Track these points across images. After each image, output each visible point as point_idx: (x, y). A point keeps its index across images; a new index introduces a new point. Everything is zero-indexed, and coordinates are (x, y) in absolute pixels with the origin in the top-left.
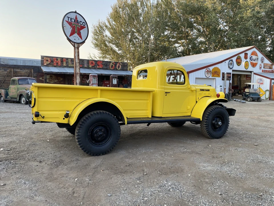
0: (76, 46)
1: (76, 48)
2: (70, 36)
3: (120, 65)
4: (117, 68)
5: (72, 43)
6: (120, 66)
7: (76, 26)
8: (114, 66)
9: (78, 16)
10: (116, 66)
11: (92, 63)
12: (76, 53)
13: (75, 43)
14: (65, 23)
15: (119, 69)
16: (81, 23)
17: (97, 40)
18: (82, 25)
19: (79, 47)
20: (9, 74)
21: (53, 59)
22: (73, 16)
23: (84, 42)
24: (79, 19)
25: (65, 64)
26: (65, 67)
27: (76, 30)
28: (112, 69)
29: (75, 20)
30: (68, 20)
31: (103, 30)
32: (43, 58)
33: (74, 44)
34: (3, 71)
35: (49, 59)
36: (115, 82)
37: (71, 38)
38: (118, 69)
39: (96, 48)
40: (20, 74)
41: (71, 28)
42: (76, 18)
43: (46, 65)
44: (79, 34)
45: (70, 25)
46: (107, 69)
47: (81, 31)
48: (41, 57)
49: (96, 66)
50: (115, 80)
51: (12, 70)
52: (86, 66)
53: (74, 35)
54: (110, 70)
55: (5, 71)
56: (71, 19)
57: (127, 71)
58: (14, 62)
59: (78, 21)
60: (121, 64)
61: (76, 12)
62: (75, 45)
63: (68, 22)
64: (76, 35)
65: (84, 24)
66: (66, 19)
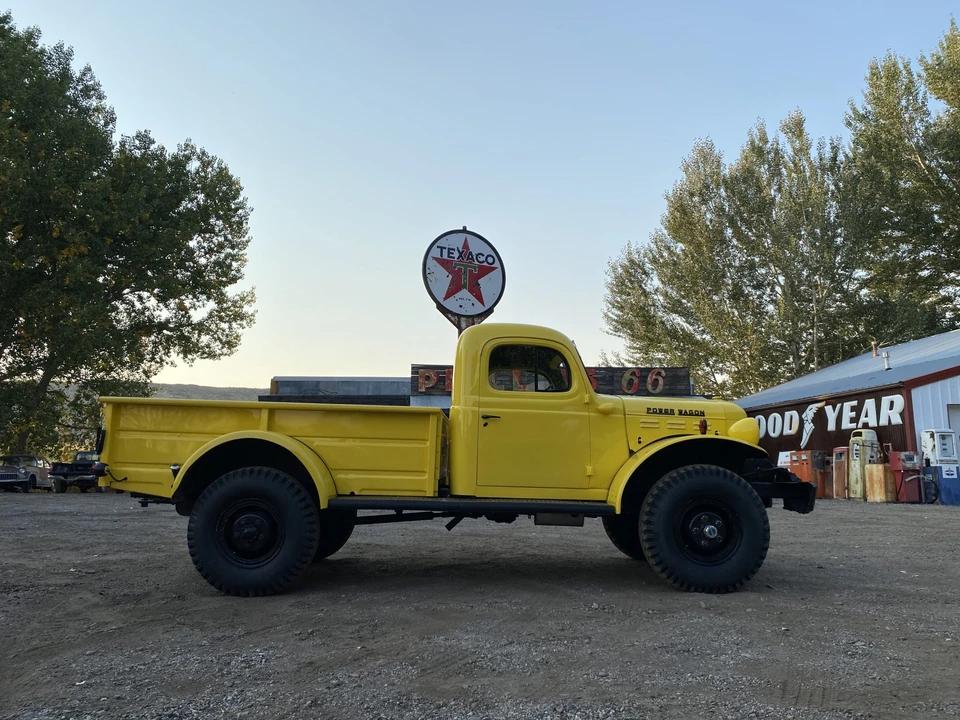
2: (445, 299)
3: (660, 379)
4: (650, 387)
5: (453, 319)
6: (661, 381)
7: (465, 269)
8: (636, 381)
9: (471, 240)
10: (645, 382)
13: (459, 316)
14: (431, 263)
15: (658, 391)
16: (480, 260)
17: (621, 308)
18: (485, 264)
21: (444, 373)
22: (457, 242)
23: (490, 311)
24: (475, 247)
28: (630, 392)
29: (461, 253)
30: (441, 255)
31: (645, 273)
32: (417, 373)
33: (459, 319)
35: (432, 374)
37: (450, 304)
38: (653, 392)
39: (618, 334)
41: (450, 277)
42: (466, 245)
43: (423, 390)
44: (476, 292)
45: (447, 269)
47: (480, 281)
48: (413, 368)
53: (458, 295)
56: (449, 252)
57: (688, 394)
58: (351, 388)
59: (471, 253)
60: (663, 373)
61: (464, 230)
62: (459, 322)
63: (441, 261)
64: (465, 293)
65: (490, 260)
66: (436, 252)
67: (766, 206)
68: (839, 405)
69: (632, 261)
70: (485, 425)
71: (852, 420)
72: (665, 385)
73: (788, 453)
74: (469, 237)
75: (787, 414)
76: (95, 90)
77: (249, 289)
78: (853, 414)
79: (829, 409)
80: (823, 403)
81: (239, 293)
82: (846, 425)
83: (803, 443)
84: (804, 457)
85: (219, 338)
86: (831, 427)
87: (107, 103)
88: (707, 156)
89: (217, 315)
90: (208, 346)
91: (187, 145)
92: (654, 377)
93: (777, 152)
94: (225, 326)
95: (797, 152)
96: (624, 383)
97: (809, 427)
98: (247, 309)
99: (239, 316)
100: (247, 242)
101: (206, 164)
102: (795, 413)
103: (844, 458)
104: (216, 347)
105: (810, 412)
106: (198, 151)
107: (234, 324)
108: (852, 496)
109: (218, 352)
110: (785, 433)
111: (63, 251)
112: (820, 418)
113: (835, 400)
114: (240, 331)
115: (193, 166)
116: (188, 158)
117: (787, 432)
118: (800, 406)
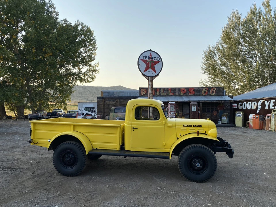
0: (150, 79)
1: (150, 82)
2: (144, 72)
4: (211, 93)
5: (146, 78)
6: (214, 91)
7: (150, 62)
8: (207, 91)
10: (210, 91)
11: (183, 91)
12: (150, 86)
13: (149, 77)
14: (140, 61)
15: (213, 94)
16: (155, 59)
17: (207, 65)
18: (157, 60)
19: (153, 80)
20: (116, 104)
22: (148, 54)
23: (158, 75)
24: (154, 55)
25: (158, 94)
26: (159, 96)
27: (150, 66)
28: (205, 95)
29: (149, 58)
30: (143, 59)
32: (141, 90)
33: (148, 78)
34: (112, 102)
35: (145, 90)
36: (194, 110)
37: (146, 73)
38: (212, 95)
39: (206, 73)
40: (123, 104)
41: (146, 65)
42: (151, 55)
43: (142, 95)
44: (154, 69)
45: (145, 63)
46: (199, 95)
47: (155, 66)
48: (139, 88)
49: (187, 93)
50: (194, 107)
51: (118, 101)
52: (177, 94)
53: (148, 71)
54: (203, 96)
55: (113, 102)
56: (145, 57)
57: (223, 95)
58: (123, 94)
59: (152, 57)
60: (215, 89)
61: (150, 50)
62: (148, 79)
63: (143, 61)
64: (150, 70)
65: (158, 59)
66: (141, 58)
67: (255, 31)
68: (269, 101)
69: (211, 51)
70: (133, 130)
71: (273, 106)
72: (216, 92)
73: (252, 115)
74: (151, 52)
75: (253, 103)
76: (53, 6)
77: (97, 63)
78: (274, 104)
79: (266, 102)
80: (265, 100)
81: (95, 64)
82: (271, 107)
83: (258, 112)
84: (257, 117)
85: (90, 77)
86: (267, 107)
87: (56, 10)
88: (236, 15)
89: (89, 70)
90: (87, 79)
91: (78, 22)
92: (212, 90)
93: (260, 13)
94: (91, 73)
95: (267, 12)
96: (203, 92)
97: (260, 107)
98: (97, 68)
99: (95, 71)
100: (96, 49)
101: (83, 27)
102: (255, 102)
103: (269, 118)
104: (89, 79)
105: (260, 103)
106: (81, 23)
107: (93, 73)
108: (271, 130)
109: (90, 81)
110: (252, 108)
111: (46, 55)
112: (263, 104)
113: (268, 99)
114: (95, 75)
115: (80, 28)
116: (78, 25)
117: (253, 108)
118: (258, 101)
